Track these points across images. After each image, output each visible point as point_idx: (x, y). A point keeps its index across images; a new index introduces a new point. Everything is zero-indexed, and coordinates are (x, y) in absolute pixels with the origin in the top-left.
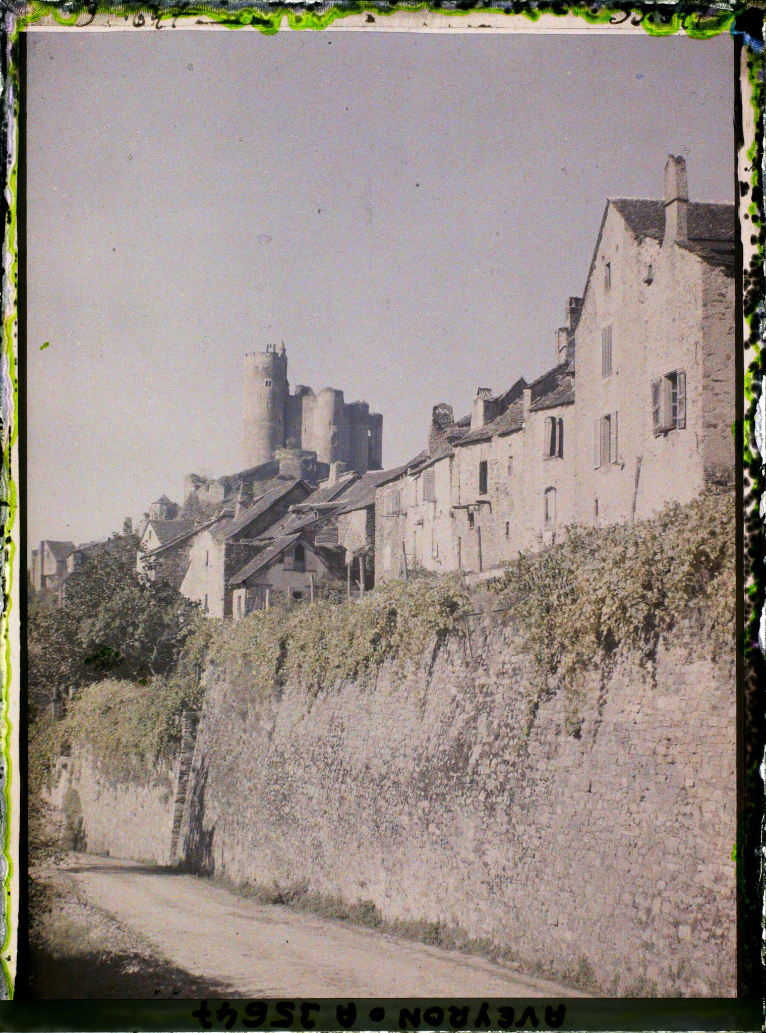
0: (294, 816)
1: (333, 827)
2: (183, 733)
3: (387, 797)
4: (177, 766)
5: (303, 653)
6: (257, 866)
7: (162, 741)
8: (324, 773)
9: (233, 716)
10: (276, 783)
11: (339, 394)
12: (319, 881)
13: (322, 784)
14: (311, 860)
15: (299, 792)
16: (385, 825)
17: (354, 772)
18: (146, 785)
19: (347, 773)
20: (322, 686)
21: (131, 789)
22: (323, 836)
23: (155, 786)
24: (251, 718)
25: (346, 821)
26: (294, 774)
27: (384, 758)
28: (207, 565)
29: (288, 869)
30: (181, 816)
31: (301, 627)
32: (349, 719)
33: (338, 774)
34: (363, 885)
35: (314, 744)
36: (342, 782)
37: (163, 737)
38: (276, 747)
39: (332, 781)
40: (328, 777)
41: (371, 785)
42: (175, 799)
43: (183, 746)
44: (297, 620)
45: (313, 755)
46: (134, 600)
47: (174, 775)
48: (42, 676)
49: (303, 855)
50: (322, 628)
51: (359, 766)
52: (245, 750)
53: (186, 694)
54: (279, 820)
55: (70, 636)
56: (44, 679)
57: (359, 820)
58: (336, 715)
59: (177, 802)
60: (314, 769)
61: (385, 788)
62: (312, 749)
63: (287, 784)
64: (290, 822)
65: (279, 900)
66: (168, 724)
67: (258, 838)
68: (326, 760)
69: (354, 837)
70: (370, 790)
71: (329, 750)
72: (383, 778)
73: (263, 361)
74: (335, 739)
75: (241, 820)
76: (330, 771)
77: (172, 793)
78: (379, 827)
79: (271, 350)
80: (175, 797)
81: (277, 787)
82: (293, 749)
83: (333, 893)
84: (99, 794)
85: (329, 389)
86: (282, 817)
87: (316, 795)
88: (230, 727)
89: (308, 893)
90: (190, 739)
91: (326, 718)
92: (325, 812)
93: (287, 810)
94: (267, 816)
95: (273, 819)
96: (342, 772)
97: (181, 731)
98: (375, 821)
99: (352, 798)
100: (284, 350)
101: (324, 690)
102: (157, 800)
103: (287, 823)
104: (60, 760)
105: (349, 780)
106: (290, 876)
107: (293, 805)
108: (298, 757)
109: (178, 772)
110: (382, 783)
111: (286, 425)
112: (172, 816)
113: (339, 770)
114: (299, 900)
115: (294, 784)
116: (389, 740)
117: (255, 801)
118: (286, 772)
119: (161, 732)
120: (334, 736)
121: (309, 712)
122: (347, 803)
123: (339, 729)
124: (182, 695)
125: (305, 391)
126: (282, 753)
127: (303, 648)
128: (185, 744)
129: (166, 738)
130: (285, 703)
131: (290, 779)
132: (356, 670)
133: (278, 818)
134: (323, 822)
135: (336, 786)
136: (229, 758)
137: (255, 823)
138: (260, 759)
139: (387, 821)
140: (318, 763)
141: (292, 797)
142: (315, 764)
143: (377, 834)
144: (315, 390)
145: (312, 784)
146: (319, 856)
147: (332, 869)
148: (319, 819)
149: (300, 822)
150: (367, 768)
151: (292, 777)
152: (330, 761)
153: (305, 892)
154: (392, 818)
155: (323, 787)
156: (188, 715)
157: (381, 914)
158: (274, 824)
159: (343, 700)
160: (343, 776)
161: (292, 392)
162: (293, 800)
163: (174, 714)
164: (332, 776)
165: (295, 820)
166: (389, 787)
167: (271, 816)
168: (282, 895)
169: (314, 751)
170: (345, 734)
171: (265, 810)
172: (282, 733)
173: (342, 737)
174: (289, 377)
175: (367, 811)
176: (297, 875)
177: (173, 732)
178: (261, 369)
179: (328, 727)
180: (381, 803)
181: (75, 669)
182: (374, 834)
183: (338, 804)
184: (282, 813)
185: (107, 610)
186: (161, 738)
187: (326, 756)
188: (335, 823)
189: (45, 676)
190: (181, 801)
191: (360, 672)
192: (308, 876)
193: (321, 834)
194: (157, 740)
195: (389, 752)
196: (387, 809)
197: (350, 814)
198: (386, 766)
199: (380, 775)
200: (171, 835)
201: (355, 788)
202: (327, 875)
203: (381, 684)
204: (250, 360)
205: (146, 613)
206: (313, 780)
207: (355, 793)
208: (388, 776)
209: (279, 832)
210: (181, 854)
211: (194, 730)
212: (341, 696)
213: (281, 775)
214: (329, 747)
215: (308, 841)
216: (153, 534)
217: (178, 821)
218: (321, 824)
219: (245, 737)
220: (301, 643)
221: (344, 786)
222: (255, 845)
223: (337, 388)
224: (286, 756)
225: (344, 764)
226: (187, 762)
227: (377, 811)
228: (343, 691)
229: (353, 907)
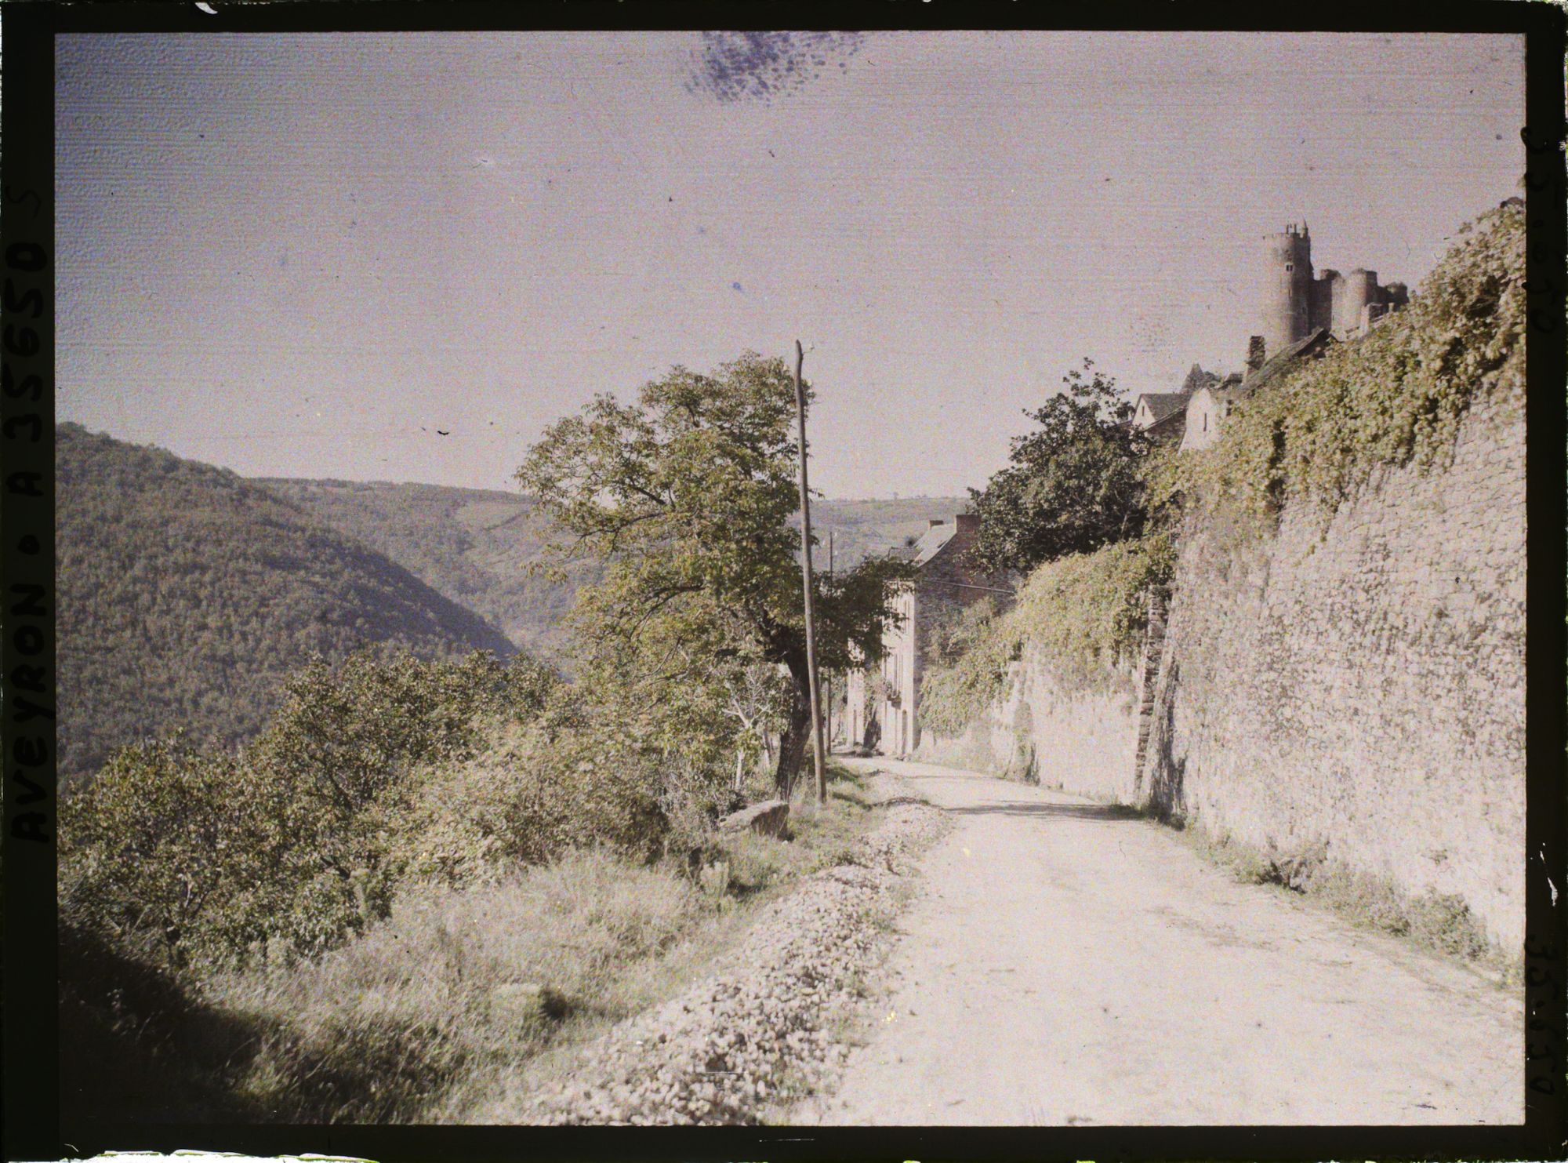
0: (1300, 722)
1: (1371, 740)
2: (1150, 616)
3: (1492, 668)
4: (1142, 662)
5: (1311, 437)
6: (1243, 810)
7: (1120, 627)
8: (1351, 640)
9: (1212, 577)
10: (1271, 668)
11: (1371, 276)
12: (1345, 842)
13: (1348, 660)
14: (1331, 802)
15: (1309, 679)
16: (1489, 728)
17: (1412, 630)
18: (1105, 691)
19: (1396, 632)
20: (1346, 491)
21: (1088, 698)
22: (1351, 757)
23: (1116, 692)
24: (1235, 572)
25: (1397, 725)
26: (1300, 649)
27: (1480, 589)
28: (1205, 429)
29: (1292, 817)
30: (1148, 735)
31: (1307, 393)
32: (1398, 535)
33: (1380, 636)
34: (1439, 858)
35: (1334, 592)
36: (1388, 652)
37: (1121, 621)
38: (1271, 609)
39: (1367, 652)
40: (1361, 645)
41: (1452, 647)
42: (1140, 710)
43: (1150, 633)
44: (1298, 385)
45: (1332, 610)
46: (1095, 452)
47: (1138, 677)
48: (983, 556)
49: (1317, 791)
50: (1342, 377)
51: (1423, 613)
52: (1228, 625)
53: (1153, 561)
54: (1276, 731)
55: (1014, 502)
56: (984, 561)
57: (1425, 723)
58: (1373, 533)
59: (1142, 713)
60: (1334, 636)
61: (1485, 651)
62: (1329, 601)
63: (1288, 668)
64: (1293, 732)
65: (1274, 877)
66: (1129, 603)
67: (1244, 761)
68: (1355, 616)
69: (1416, 757)
70: (1450, 659)
71: (1361, 597)
72: (1478, 631)
73: (1282, 243)
74: (1371, 576)
75: (1220, 734)
76: (1364, 634)
77: (1136, 698)
78: (1474, 735)
79: (1292, 231)
80: (1140, 706)
81: (1273, 675)
82: (1298, 607)
83: (1375, 870)
84: (1053, 706)
85: (1360, 271)
86: (1280, 726)
87: (1338, 683)
88: (1207, 595)
89: (1325, 863)
90: (1159, 624)
91: (1355, 542)
92: (1356, 712)
93: (1288, 712)
94: (1257, 726)
95: (1266, 730)
96: (1386, 633)
97: (1146, 613)
98: (1463, 723)
99: (1409, 680)
100: (1306, 229)
101: (1350, 497)
102: (1118, 711)
103: (1289, 735)
104: (1014, 666)
105: (1401, 646)
106: (1296, 830)
107: (1299, 703)
108: (1305, 620)
109: (1144, 671)
110: (1477, 642)
111: (1311, 314)
112: (1136, 735)
113: (1382, 629)
114: (1309, 877)
115: (1300, 668)
116: (1491, 551)
117: (1241, 703)
118: (1287, 647)
119: (1118, 615)
120: (1371, 570)
121: (1324, 539)
122: (1398, 691)
123: (1379, 557)
124: (1147, 561)
125: (1332, 275)
126: (1280, 617)
127: (1310, 428)
128: (1153, 630)
129: (1125, 623)
130: (1283, 538)
131: (1293, 659)
132: (1412, 432)
133: (1275, 727)
134: (1351, 730)
135: (1377, 660)
136: (1206, 641)
137: (1240, 739)
138: (1247, 634)
139: (1493, 722)
140: (1340, 625)
141: (1297, 688)
142: (1335, 626)
143: (1469, 750)
144: (1343, 273)
145: (1332, 663)
146: (1347, 795)
147: (1370, 821)
148: (1344, 725)
149: (1311, 732)
150: (1441, 615)
151: (1296, 654)
152: (1362, 617)
153: (1321, 861)
154: (1504, 713)
155: (1351, 667)
156: (1156, 589)
157: (1485, 927)
158: (1267, 738)
159: (1386, 503)
160: (1389, 639)
161: (1317, 276)
162: (1299, 696)
163: (1136, 589)
164: (1367, 642)
165: (1302, 731)
166: (1496, 647)
167: (1264, 724)
168: (1278, 863)
169: (1332, 605)
170: (1391, 561)
171: (1252, 716)
172: (1280, 585)
173: (1386, 569)
174: (1313, 259)
175: (1443, 701)
176: (1310, 828)
177: (1136, 614)
178: (1280, 252)
179: (1358, 557)
180: (1476, 681)
181: (1023, 546)
182: (1463, 751)
183: (1380, 694)
184: (1280, 718)
185: (1059, 465)
186: (1119, 623)
187: (1356, 608)
188: (1374, 732)
189: (985, 557)
190: (1147, 712)
191: (1419, 438)
192: (1325, 833)
193: (1349, 752)
194: (1112, 624)
195: (1493, 575)
196: (1492, 695)
197: (1407, 712)
198: (1484, 606)
199: (1471, 625)
200: (1134, 761)
201: (1416, 658)
202: (1362, 831)
203: (1464, 449)
204: (1270, 242)
205: (1111, 468)
206: (1332, 656)
207: (1414, 668)
208: (1490, 624)
209: (1275, 751)
210: (1147, 789)
211: (1166, 611)
212: (1382, 498)
213: (1277, 653)
214: (1360, 591)
215: (1325, 766)
216: (1147, 409)
217: (1144, 740)
218: (1349, 736)
219: (1227, 604)
220: (1307, 417)
221: (1391, 659)
222: (1239, 773)
223: (1370, 269)
224: (1286, 622)
225: (1391, 618)
226: (1154, 658)
227: (1467, 702)
228: (1386, 487)
229: (1419, 903)
